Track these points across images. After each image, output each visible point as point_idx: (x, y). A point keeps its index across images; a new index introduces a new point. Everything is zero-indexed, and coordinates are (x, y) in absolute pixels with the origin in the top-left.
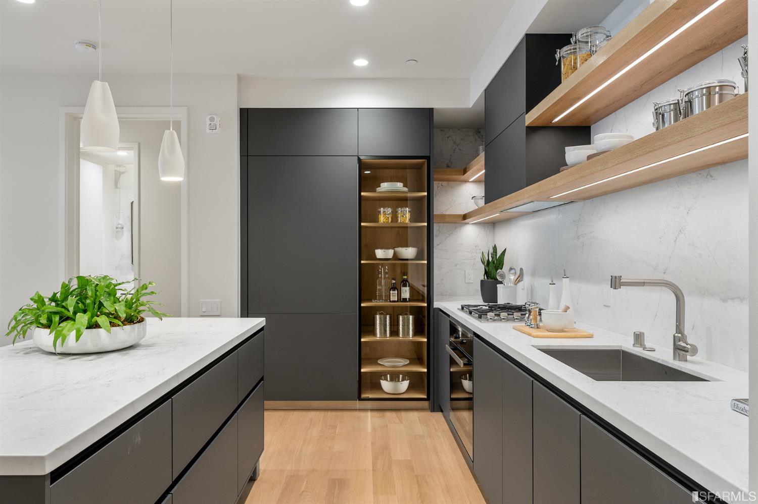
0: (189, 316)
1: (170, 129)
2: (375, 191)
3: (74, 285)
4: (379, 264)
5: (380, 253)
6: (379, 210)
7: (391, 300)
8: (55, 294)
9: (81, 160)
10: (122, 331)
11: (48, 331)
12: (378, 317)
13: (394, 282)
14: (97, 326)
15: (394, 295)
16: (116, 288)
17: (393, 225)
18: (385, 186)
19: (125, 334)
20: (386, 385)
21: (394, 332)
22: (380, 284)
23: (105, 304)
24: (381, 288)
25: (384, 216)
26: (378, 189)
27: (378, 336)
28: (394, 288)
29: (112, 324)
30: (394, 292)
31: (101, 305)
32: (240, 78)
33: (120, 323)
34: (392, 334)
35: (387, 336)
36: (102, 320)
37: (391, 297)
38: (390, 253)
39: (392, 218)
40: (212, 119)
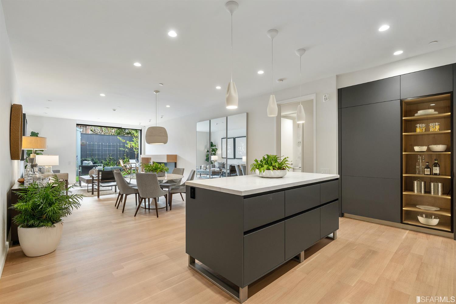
0: (317, 173)
1: (300, 105)
2: (414, 116)
3: (266, 157)
4: (419, 154)
5: (417, 149)
6: (416, 125)
7: (426, 174)
8: (261, 160)
9: (281, 118)
10: (277, 172)
11: (258, 170)
12: (416, 182)
13: (427, 164)
14: (269, 169)
15: (427, 172)
16: (278, 159)
17: (426, 133)
18: (420, 112)
19: (278, 173)
20: (421, 219)
21: (428, 191)
22: (419, 165)
23: (273, 163)
24: (419, 167)
25: (420, 129)
26: (416, 115)
27: (416, 192)
28: (427, 167)
29: (274, 169)
30: (427, 170)
31: (272, 163)
32: (338, 76)
33: (277, 169)
34: (425, 192)
35: (422, 193)
36: (271, 168)
37: (425, 172)
38: (424, 148)
39: (425, 129)
40: (325, 96)
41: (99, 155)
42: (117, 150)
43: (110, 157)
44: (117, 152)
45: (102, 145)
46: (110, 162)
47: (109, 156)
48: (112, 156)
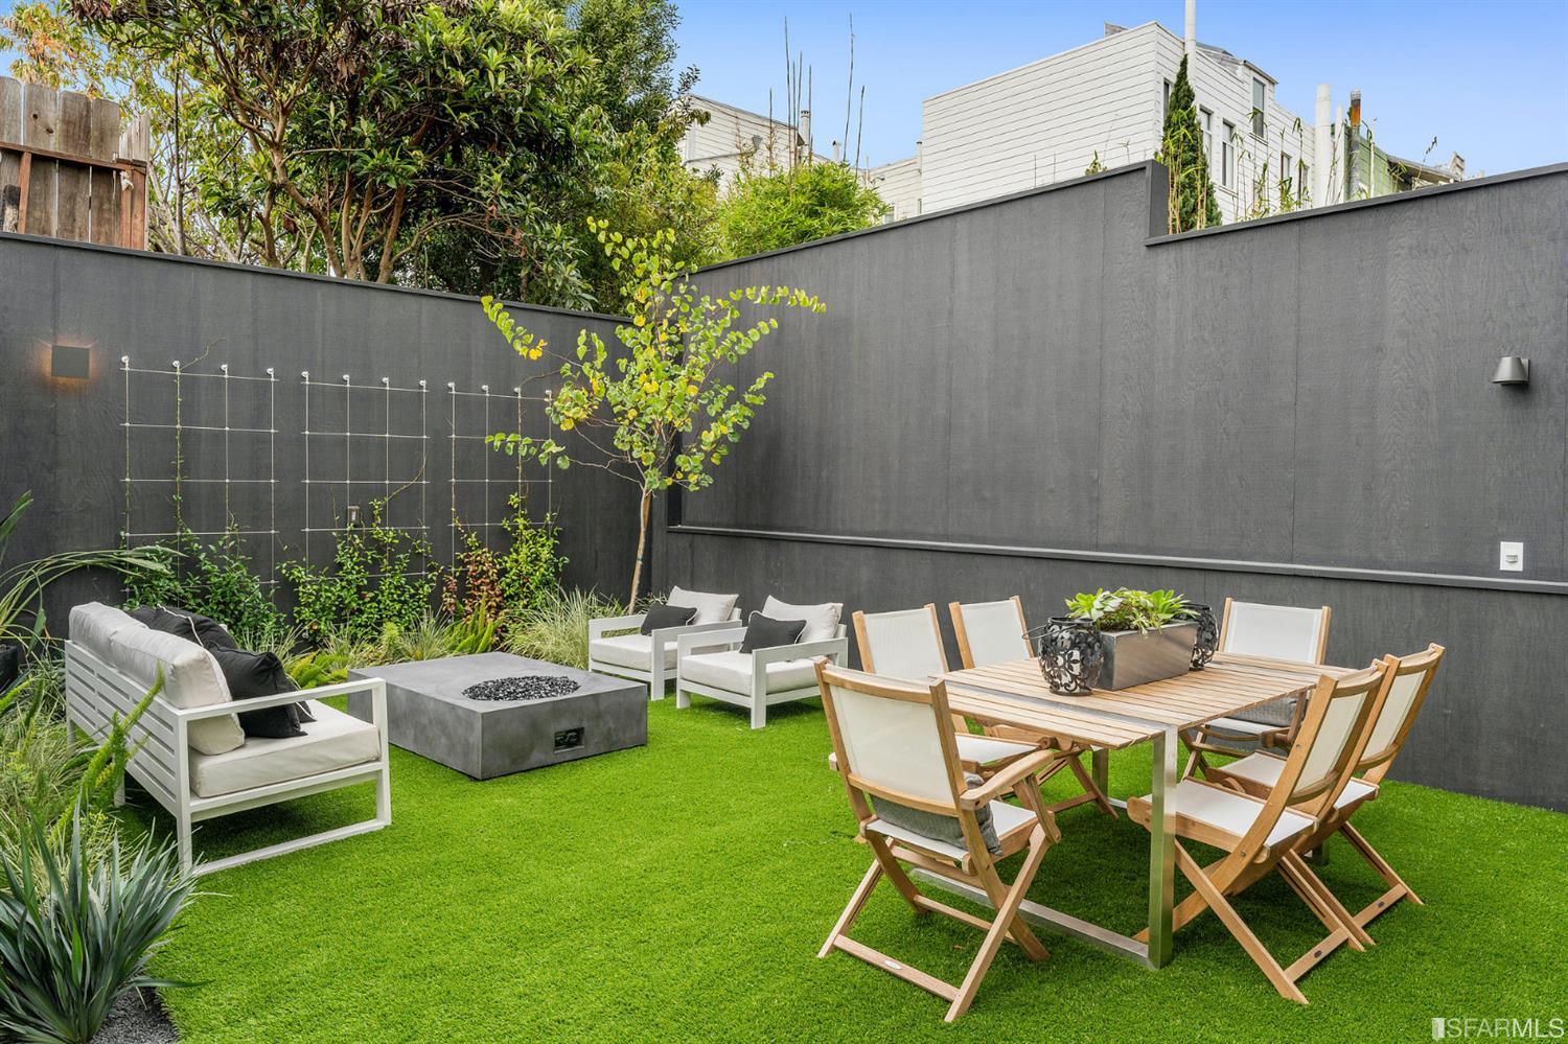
41: (254, 507)
42: (439, 444)
43: (377, 531)
44: (438, 472)
45: (291, 389)
46: (373, 585)
47: (368, 516)
48: (390, 516)
